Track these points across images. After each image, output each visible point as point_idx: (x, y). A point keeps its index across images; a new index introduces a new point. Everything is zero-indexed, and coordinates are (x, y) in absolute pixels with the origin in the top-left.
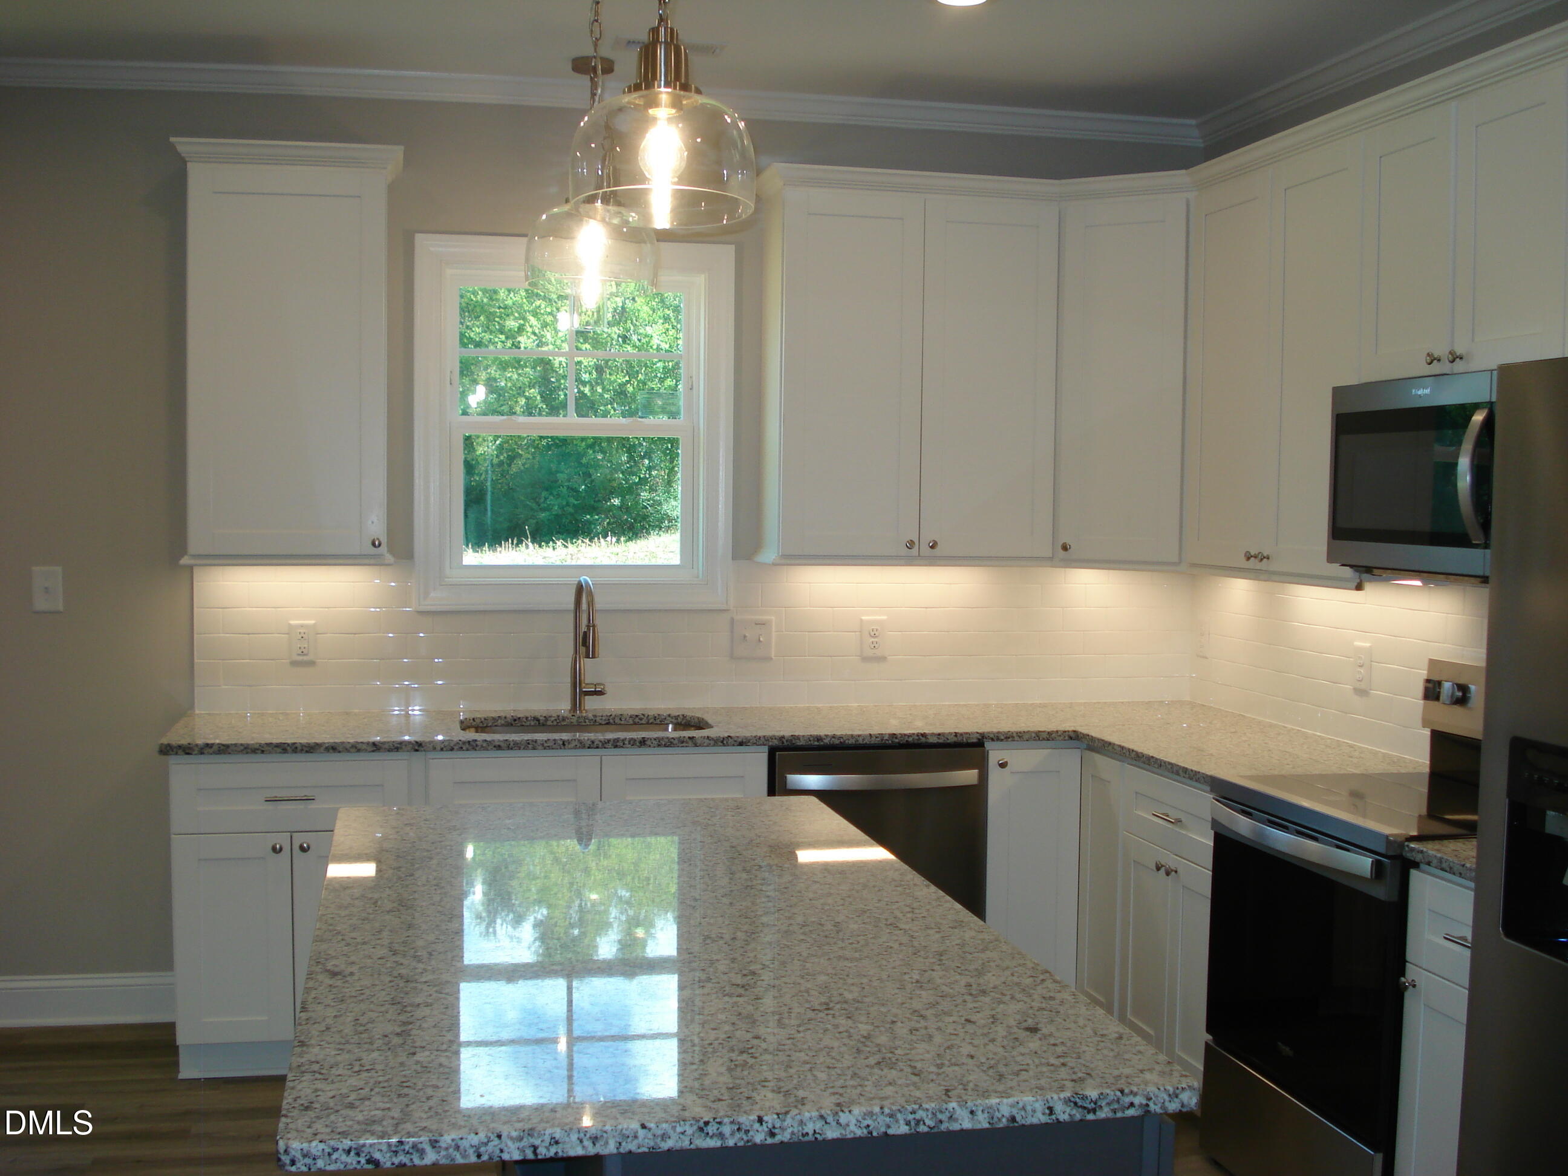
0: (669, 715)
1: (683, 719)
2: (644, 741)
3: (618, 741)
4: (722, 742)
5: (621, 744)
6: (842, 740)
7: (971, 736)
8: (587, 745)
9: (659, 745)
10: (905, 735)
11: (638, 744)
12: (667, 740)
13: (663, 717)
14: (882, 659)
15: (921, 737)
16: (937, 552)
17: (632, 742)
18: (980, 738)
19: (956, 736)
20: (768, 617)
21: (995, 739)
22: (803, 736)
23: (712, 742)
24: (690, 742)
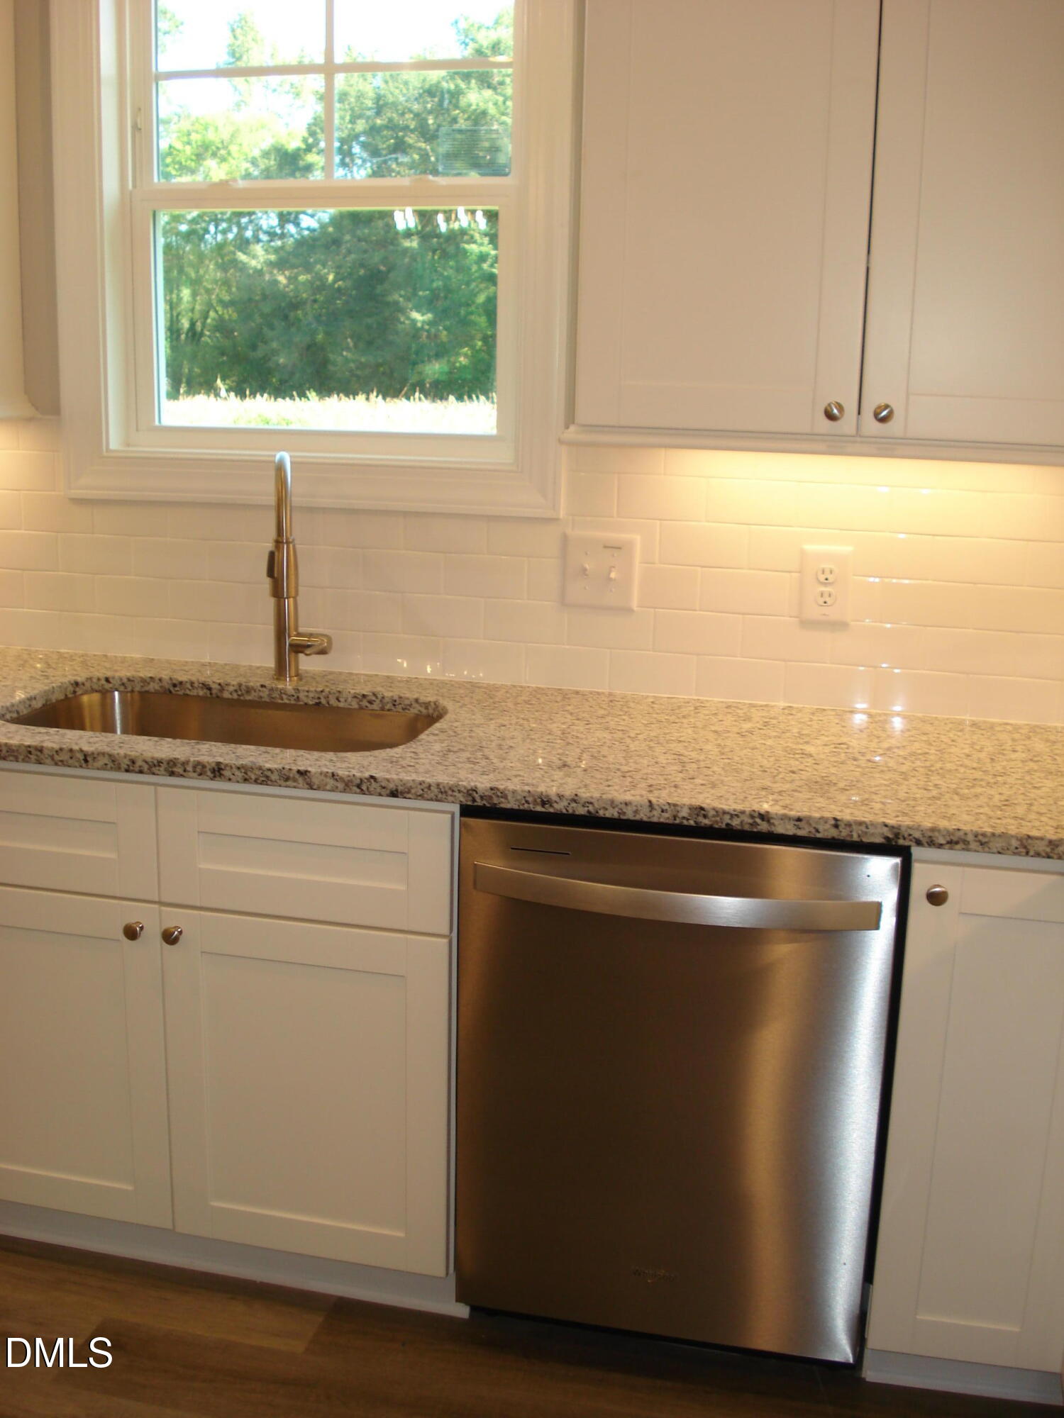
0: (417, 700)
1: (434, 710)
2: (220, 769)
3: (175, 765)
4: (359, 786)
5: (180, 771)
6: (591, 808)
7: (871, 830)
8: (124, 766)
9: (246, 780)
10: (725, 813)
11: (209, 773)
12: (259, 773)
13: (407, 702)
14: (839, 626)
15: (758, 821)
16: (894, 427)
17: (198, 769)
18: (891, 836)
19: (836, 826)
20: (624, 536)
21: (924, 840)
22: (514, 792)
23: (340, 785)
24: (300, 780)
